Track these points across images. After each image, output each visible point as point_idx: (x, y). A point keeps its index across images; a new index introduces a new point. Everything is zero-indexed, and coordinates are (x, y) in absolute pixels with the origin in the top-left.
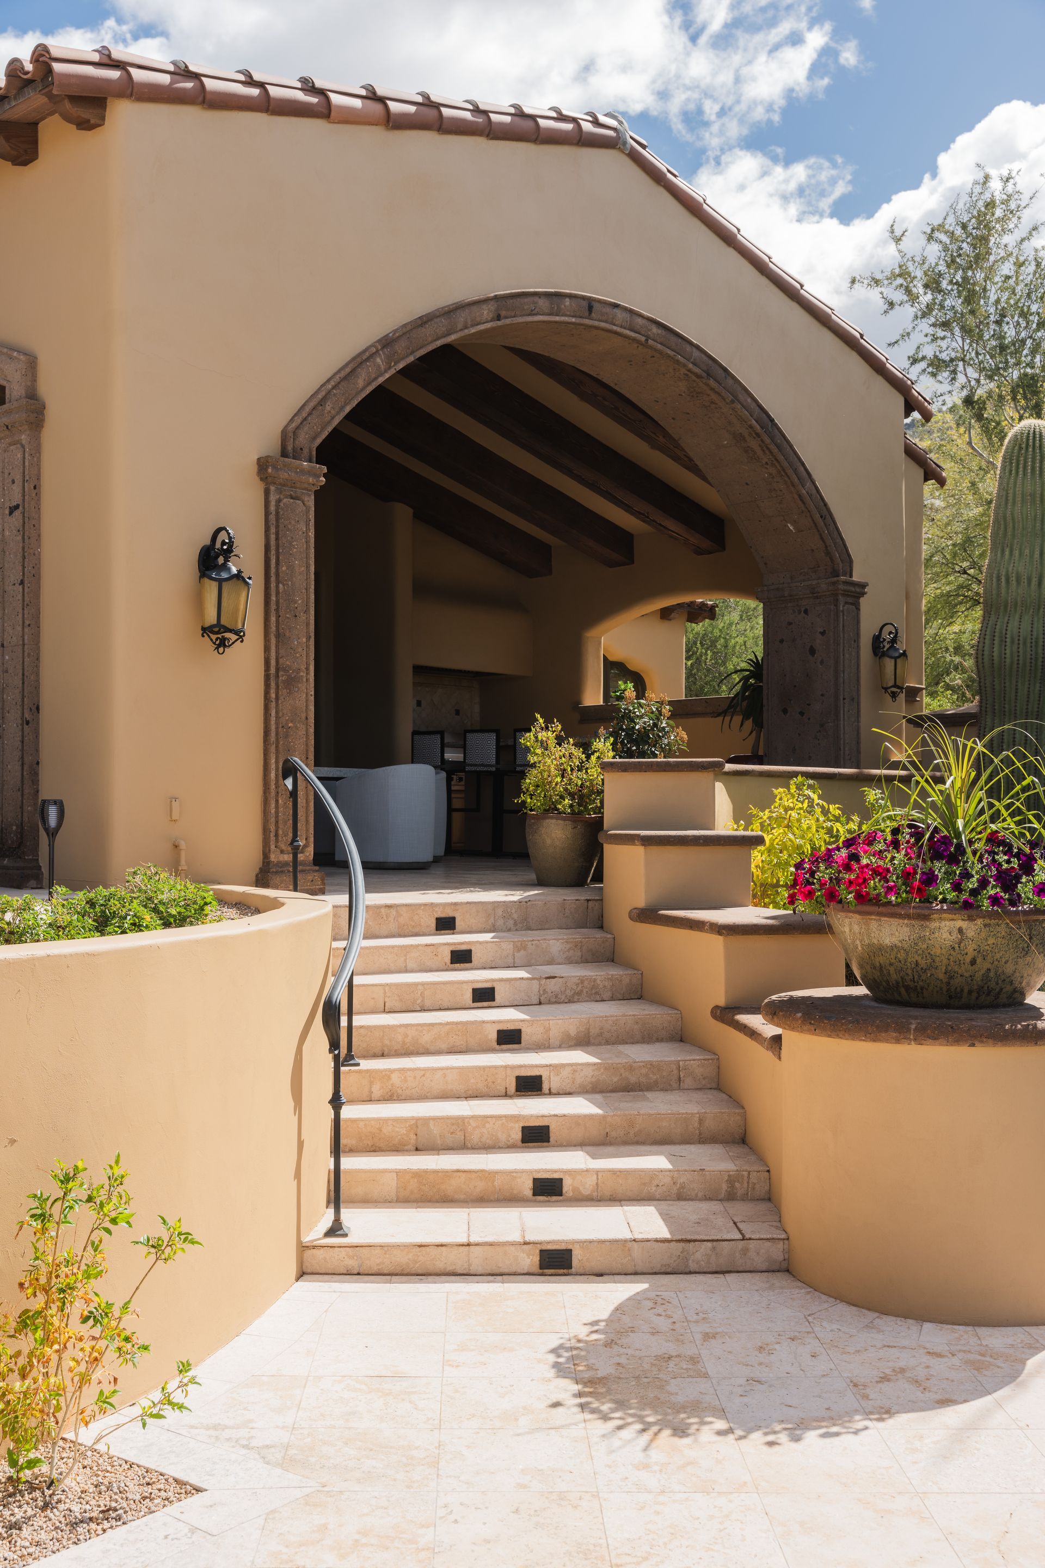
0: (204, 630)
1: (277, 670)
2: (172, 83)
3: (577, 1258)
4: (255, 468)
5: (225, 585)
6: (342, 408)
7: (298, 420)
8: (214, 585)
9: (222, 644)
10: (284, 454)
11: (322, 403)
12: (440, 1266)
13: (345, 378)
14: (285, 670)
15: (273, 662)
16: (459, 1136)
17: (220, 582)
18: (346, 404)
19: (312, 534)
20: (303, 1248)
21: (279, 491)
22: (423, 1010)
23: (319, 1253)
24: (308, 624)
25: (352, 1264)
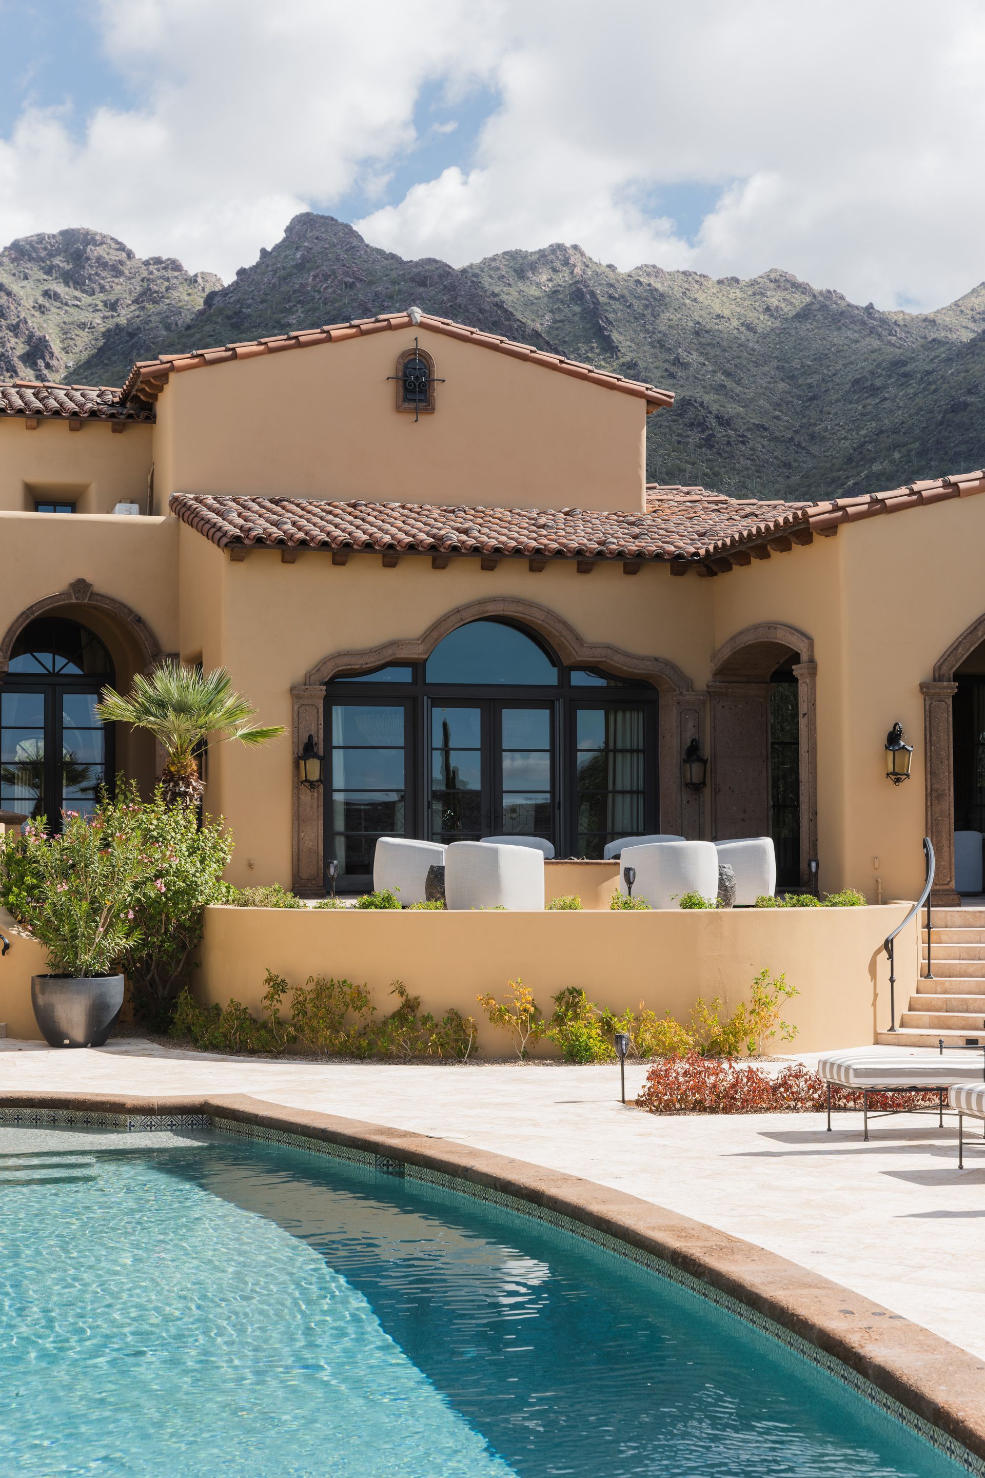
0: (888, 775)
1: (931, 791)
2: (869, 507)
3: (980, 1041)
4: (919, 688)
5: (897, 753)
6: (969, 649)
7: (942, 660)
8: (891, 753)
9: (898, 781)
10: (935, 680)
11: (956, 649)
12: (928, 1043)
13: (971, 633)
14: (936, 790)
15: (929, 787)
16: (965, 1006)
17: (894, 751)
18: (971, 646)
19: (951, 718)
20: (876, 1034)
21: (931, 699)
22: (979, 959)
23: (884, 1036)
24: (949, 766)
25: (895, 1041)
